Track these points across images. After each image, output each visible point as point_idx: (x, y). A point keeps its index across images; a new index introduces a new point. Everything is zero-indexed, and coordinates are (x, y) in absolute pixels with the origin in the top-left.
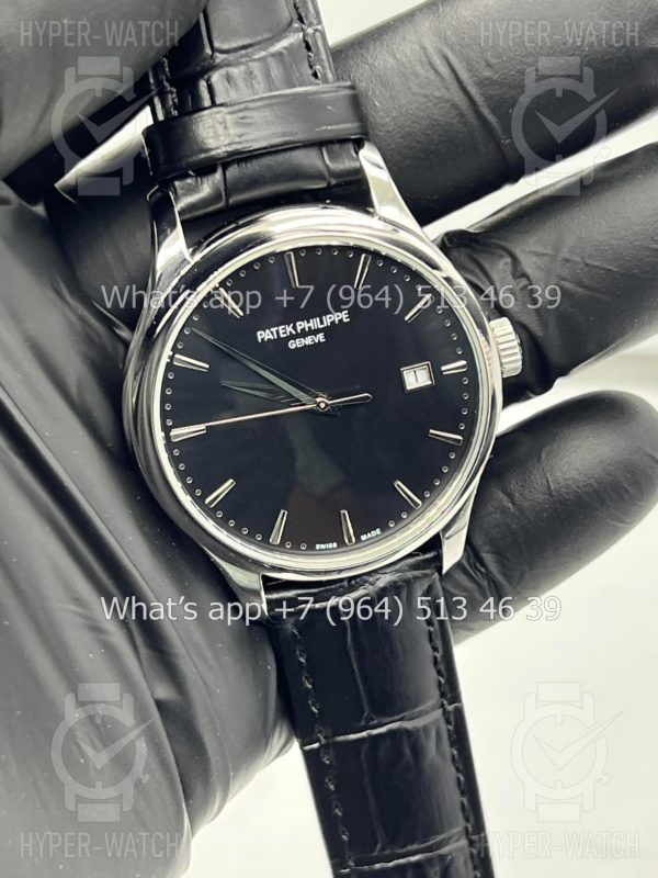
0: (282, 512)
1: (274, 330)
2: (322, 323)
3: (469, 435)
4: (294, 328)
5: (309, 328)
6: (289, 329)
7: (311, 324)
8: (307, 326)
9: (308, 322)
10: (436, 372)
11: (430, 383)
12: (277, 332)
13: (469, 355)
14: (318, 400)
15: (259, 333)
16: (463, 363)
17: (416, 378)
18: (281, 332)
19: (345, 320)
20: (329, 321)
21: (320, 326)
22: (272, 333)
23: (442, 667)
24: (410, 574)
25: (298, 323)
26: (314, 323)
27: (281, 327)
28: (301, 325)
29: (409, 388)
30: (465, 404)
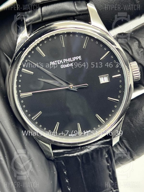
0: (58, 123)
1: (56, 61)
2: (72, 60)
3: (121, 99)
4: (63, 61)
5: (68, 61)
6: (61, 61)
7: (68, 60)
8: (67, 60)
9: (67, 59)
10: (110, 78)
11: (108, 81)
12: (57, 62)
13: (122, 72)
14: (70, 86)
15: (51, 62)
16: (120, 75)
17: (104, 80)
18: (58, 62)
19: (80, 59)
20: (74, 59)
21: (71, 61)
22: (55, 62)
23: (112, 177)
24: (101, 146)
25: (64, 60)
26: (70, 60)
27: (58, 61)
28: (65, 60)
29: (101, 83)
30: (120, 89)
